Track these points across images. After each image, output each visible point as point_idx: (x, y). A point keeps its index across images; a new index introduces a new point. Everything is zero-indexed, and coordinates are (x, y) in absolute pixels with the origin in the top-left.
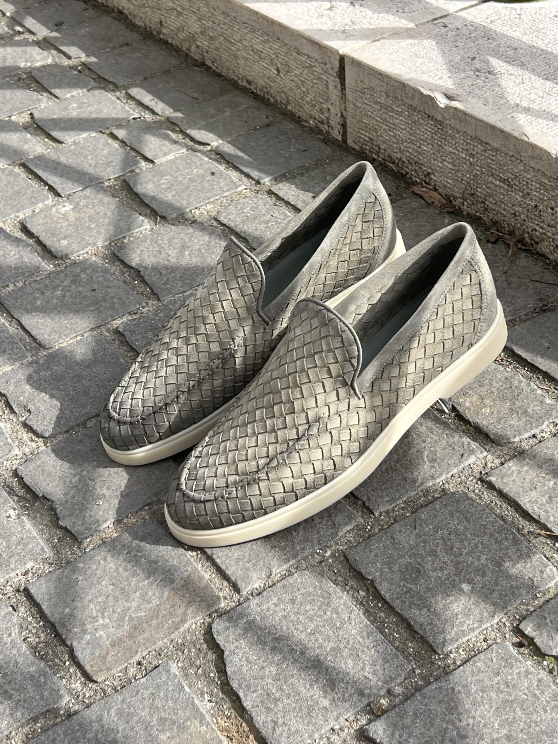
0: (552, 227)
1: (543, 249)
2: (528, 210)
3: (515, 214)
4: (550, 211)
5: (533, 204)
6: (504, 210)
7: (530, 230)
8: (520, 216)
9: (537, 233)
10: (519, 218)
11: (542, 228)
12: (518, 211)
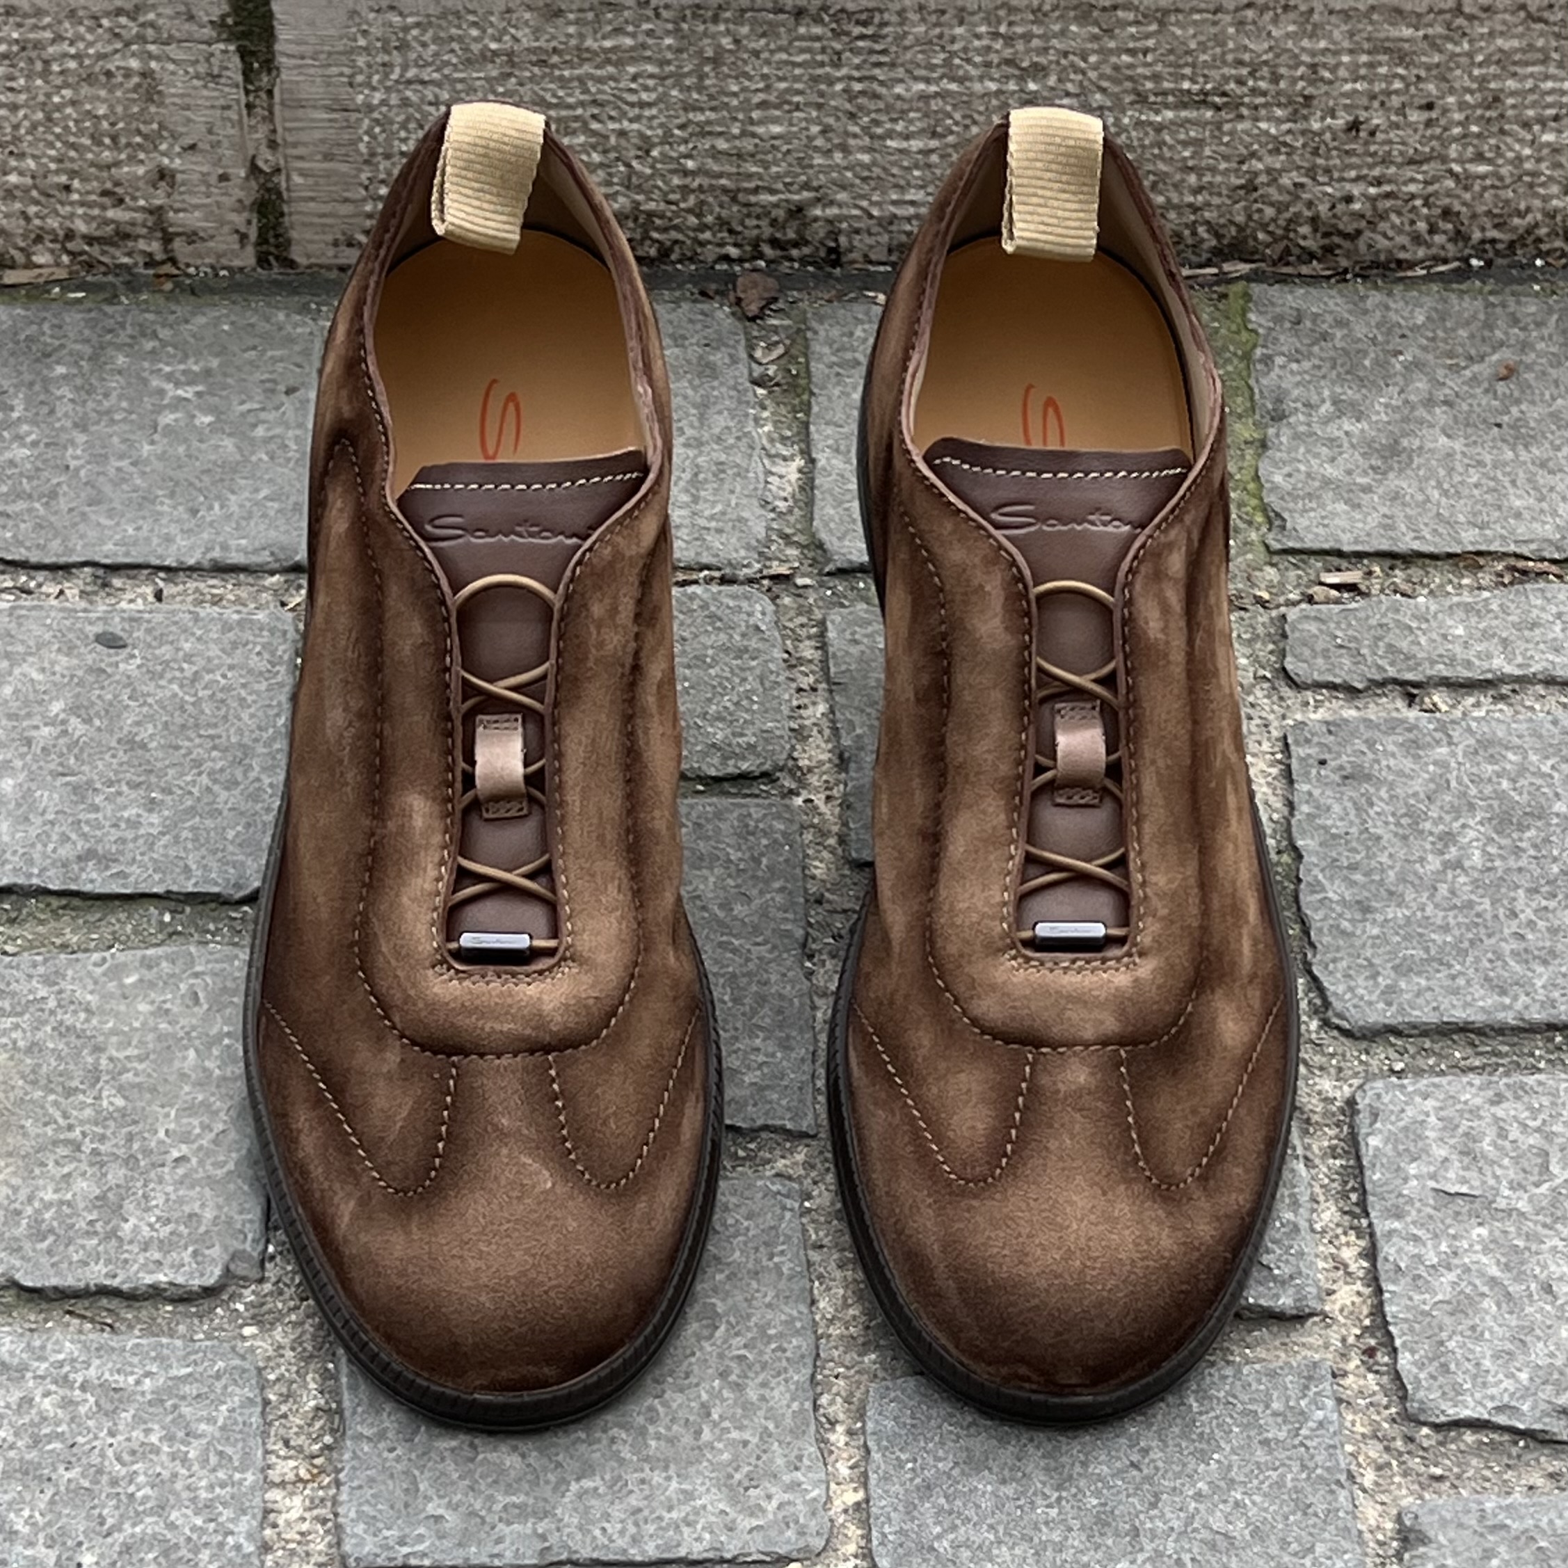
0: (1427, 160)
1: (1383, 243)
2: (1315, 152)
3: (1250, 187)
4: (1415, 116)
5: (1340, 122)
6: (1197, 191)
7: (1323, 208)
8: (1274, 181)
9: (1357, 206)
10: (1272, 191)
11: (1378, 182)
12: (1269, 171)
